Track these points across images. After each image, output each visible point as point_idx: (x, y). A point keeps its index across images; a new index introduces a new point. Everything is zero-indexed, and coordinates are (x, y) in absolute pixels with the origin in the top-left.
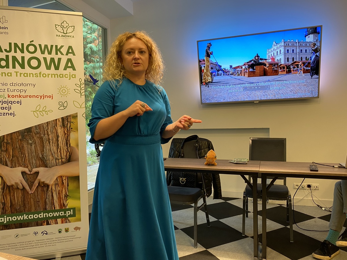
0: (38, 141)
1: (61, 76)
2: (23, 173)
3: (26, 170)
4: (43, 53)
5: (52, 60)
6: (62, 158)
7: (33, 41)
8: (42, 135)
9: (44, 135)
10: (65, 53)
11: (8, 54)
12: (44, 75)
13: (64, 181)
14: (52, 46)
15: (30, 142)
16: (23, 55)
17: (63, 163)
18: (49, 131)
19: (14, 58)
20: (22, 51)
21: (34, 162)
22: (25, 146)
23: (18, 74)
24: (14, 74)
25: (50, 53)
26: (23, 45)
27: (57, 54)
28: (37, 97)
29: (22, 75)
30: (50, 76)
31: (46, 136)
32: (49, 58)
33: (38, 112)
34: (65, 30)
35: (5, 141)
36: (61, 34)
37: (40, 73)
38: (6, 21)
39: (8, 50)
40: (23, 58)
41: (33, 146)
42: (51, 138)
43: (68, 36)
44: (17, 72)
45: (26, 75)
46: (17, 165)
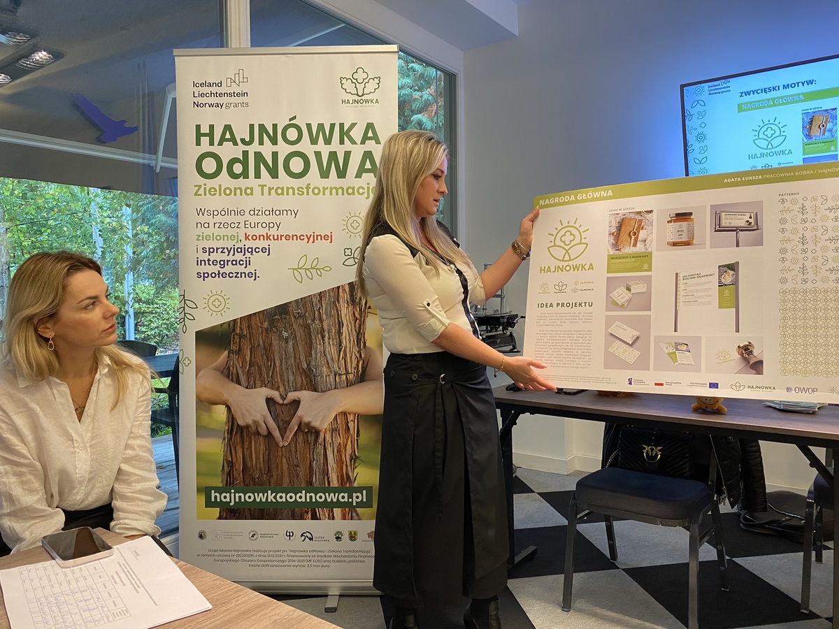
0: (300, 333)
1: (350, 191)
2: (269, 401)
3: (275, 395)
4: (314, 141)
5: (333, 155)
6: (347, 373)
7: (294, 118)
8: (309, 321)
9: (313, 320)
10: (358, 140)
11: (246, 148)
12: (317, 191)
13: (351, 425)
14: (333, 126)
15: (285, 334)
16: (275, 148)
17: (349, 384)
18: (323, 311)
19: (259, 157)
20: (274, 141)
21: (291, 378)
22: (274, 343)
23: (266, 189)
24: (257, 190)
25: (328, 141)
26: (275, 126)
27: (342, 142)
28: (300, 238)
29: (273, 192)
30: (327, 192)
31: (317, 322)
32: (325, 151)
33: (302, 271)
34: (360, 87)
35: (238, 331)
36: (351, 98)
37: (308, 187)
38: (245, 80)
39: (247, 139)
40: (275, 155)
41: (291, 344)
42: (326, 328)
43: (367, 101)
44: (262, 186)
45: (280, 191)
46: (258, 383)
